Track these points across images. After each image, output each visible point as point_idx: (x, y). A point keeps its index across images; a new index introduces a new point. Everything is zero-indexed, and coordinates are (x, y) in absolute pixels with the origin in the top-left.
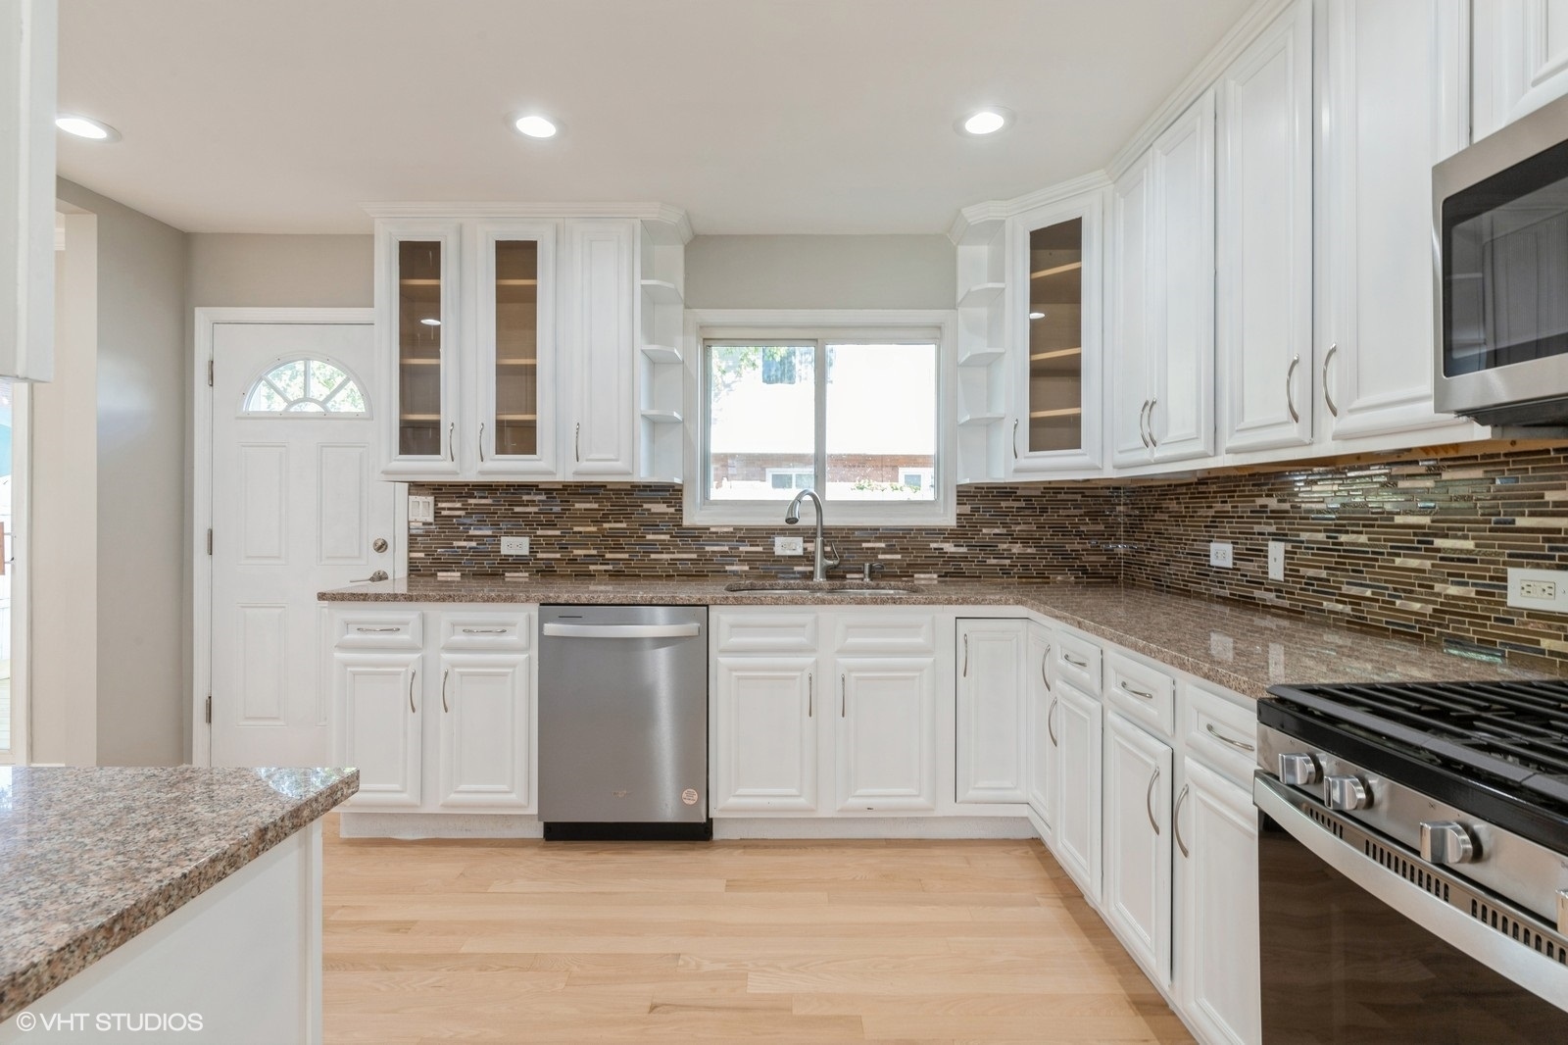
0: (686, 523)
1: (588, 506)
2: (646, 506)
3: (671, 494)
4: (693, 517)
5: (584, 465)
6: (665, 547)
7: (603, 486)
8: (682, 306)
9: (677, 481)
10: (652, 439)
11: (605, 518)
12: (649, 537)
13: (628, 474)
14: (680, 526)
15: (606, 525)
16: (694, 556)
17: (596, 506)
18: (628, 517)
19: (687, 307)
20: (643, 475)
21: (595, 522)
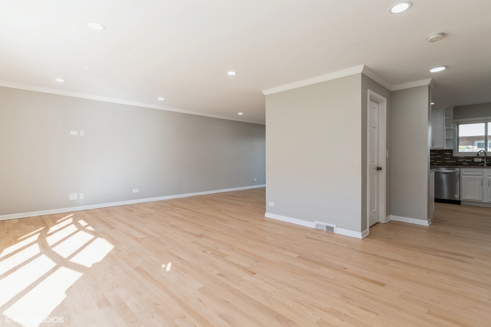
0: (454, 156)
1: (433, 153)
2: (445, 153)
3: (451, 151)
4: (455, 155)
5: (434, 147)
6: (449, 160)
7: (436, 150)
8: (453, 119)
9: (452, 149)
10: (446, 142)
11: (436, 155)
12: (445, 158)
13: (443, 148)
14: (452, 156)
15: (436, 156)
16: (455, 162)
17: (434, 153)
18: (441, 155)
19: (454, 119)
20: (445, 148)
21: (434, 156)
